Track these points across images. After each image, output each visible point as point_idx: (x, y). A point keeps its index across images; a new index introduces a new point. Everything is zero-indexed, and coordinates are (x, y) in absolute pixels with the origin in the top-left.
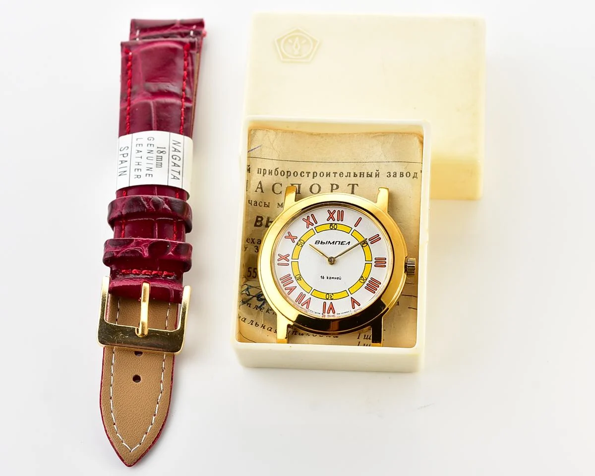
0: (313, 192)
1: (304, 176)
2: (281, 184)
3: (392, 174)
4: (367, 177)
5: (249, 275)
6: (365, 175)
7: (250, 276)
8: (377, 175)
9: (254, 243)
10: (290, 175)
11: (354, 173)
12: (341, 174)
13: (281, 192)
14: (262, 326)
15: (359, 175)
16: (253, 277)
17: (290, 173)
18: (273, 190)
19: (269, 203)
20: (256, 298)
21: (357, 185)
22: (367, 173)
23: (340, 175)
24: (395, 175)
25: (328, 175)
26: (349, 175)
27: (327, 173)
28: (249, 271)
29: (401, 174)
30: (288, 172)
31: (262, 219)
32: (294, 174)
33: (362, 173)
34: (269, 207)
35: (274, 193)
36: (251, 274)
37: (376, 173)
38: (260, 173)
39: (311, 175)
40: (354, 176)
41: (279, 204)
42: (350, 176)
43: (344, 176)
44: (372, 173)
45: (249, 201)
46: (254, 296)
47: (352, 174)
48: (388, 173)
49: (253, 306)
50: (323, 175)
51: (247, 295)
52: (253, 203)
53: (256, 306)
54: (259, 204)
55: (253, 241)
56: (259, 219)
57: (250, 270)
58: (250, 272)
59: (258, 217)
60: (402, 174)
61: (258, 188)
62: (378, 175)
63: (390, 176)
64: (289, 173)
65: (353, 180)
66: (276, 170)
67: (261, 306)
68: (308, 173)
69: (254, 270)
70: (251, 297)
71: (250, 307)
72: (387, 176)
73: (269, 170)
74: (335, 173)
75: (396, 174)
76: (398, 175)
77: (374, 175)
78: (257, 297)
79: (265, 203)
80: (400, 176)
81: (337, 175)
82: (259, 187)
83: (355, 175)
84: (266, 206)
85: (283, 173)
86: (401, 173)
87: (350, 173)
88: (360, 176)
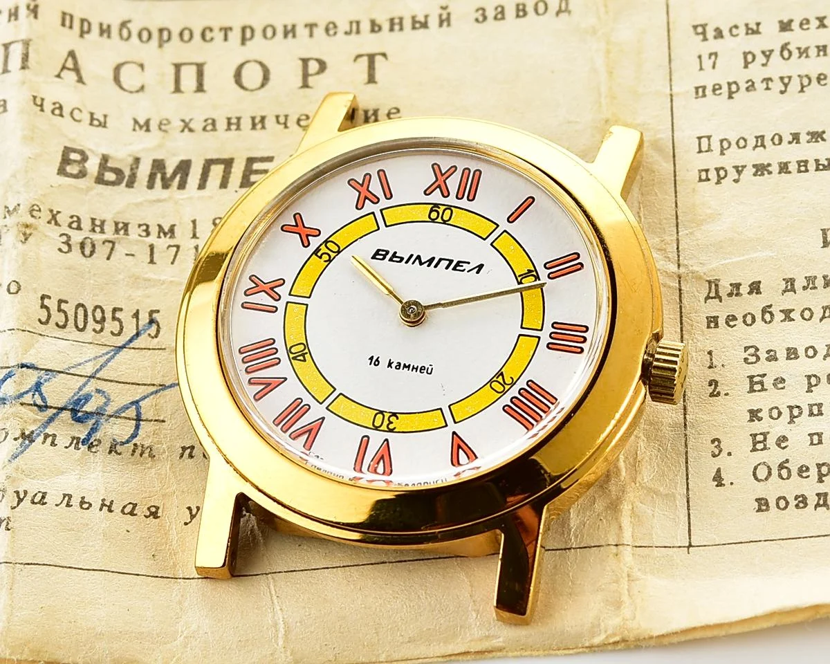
0: (245, 84)
1: (212, 39)
2: (142, 66)
3: (491, 13)
4: (414, 28)
5: (44, 320)
6: (407, 23)
7: (47, 322)
8: (445, 21)
9: (57, 224)
10: (169, 39)
11: (373, 23)
12: (330, 29)
13: (142, 88)
14: (103, 505)
15: (386, 26)
16: (57, 325)
17: (170, 33)
18: (117, 79)
19: (105, 116)
20: (66, 415)
21: (384, 55)
22: (413, 18)
23: (327, 30)
24: (501, 14)
25: (290, 32)
26: (355, 28)
27: (285, 27)
28: (43, 306)
29: (518, 10)
30: (161, 31)
31: (85, 158)
32: (181, 34)
33: (397, 21)
34: (105, 126)
35: (121, 88)
36: (49, 316)
37: (440, 16)
38: (71, 27)
39: (235, 36)
40: (373, 31)
41: (136, 122)
42: (358, 32)
43: (340, 35)
44: (426, 17)
45: (35, 97)
46: (62, 409)
47: (365, 26)
48: (477, 10)
49: (63, 441)
50: (274, 33)
51: (39, 407)
52: (48, 107)
53: (73, 438)
54: (72, 113)
55: (54, 217)
56: (74, 156)
57: (46, 302)
58: (47, 308)
59: (67, 150)
60: (524, 10)
61: (64, 68)
62: (448, 19)
63: (485, 18)
64: (165, 34)
65: (368, 42)
66: (124, 24)
67: (89, 435)
68: (226, 31)
69: (59, 306)
70: (51, 412)
71: (53, 444)
72: (477, 20)
73: (101, 25)
74: (311, 26)
75: (502, 12)
76: (510, 12)
77: (433, 22)
78: (72, 410)
79: (92, 114)
80: (518, 16)
81: (319, 32)
82: (70, 64)
83: (375, 27)
84: (96, 123)
85: (145, 35)
86: (518, 5)
87: (358, 23)
88: (392, 29)
